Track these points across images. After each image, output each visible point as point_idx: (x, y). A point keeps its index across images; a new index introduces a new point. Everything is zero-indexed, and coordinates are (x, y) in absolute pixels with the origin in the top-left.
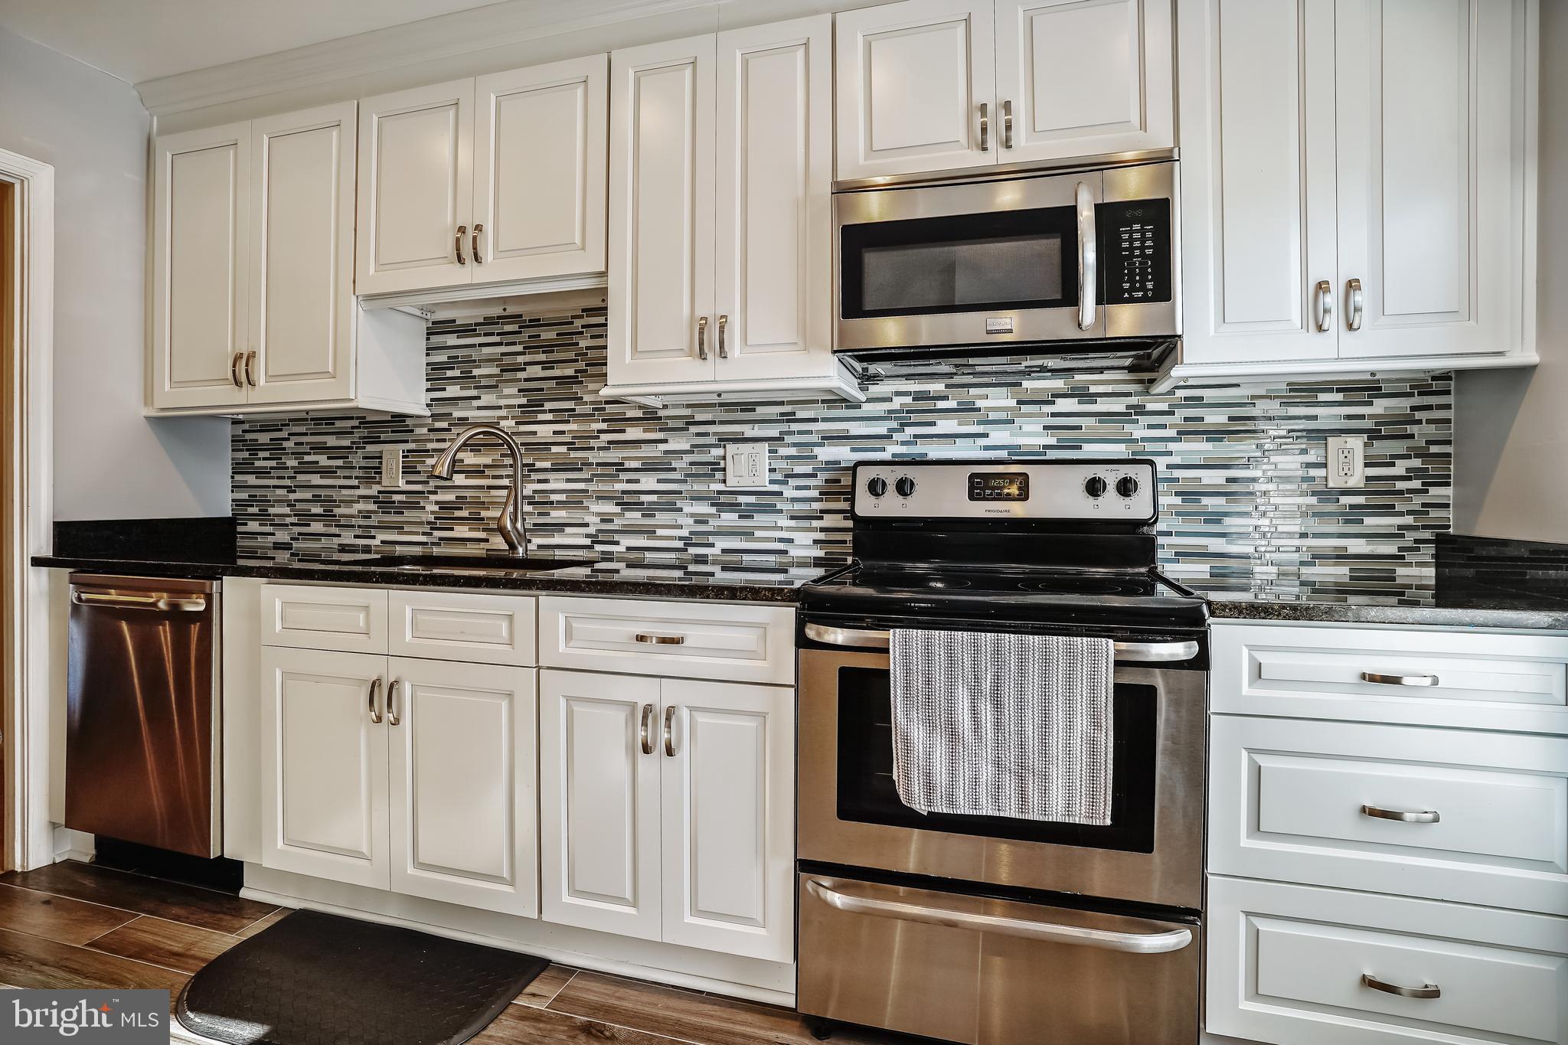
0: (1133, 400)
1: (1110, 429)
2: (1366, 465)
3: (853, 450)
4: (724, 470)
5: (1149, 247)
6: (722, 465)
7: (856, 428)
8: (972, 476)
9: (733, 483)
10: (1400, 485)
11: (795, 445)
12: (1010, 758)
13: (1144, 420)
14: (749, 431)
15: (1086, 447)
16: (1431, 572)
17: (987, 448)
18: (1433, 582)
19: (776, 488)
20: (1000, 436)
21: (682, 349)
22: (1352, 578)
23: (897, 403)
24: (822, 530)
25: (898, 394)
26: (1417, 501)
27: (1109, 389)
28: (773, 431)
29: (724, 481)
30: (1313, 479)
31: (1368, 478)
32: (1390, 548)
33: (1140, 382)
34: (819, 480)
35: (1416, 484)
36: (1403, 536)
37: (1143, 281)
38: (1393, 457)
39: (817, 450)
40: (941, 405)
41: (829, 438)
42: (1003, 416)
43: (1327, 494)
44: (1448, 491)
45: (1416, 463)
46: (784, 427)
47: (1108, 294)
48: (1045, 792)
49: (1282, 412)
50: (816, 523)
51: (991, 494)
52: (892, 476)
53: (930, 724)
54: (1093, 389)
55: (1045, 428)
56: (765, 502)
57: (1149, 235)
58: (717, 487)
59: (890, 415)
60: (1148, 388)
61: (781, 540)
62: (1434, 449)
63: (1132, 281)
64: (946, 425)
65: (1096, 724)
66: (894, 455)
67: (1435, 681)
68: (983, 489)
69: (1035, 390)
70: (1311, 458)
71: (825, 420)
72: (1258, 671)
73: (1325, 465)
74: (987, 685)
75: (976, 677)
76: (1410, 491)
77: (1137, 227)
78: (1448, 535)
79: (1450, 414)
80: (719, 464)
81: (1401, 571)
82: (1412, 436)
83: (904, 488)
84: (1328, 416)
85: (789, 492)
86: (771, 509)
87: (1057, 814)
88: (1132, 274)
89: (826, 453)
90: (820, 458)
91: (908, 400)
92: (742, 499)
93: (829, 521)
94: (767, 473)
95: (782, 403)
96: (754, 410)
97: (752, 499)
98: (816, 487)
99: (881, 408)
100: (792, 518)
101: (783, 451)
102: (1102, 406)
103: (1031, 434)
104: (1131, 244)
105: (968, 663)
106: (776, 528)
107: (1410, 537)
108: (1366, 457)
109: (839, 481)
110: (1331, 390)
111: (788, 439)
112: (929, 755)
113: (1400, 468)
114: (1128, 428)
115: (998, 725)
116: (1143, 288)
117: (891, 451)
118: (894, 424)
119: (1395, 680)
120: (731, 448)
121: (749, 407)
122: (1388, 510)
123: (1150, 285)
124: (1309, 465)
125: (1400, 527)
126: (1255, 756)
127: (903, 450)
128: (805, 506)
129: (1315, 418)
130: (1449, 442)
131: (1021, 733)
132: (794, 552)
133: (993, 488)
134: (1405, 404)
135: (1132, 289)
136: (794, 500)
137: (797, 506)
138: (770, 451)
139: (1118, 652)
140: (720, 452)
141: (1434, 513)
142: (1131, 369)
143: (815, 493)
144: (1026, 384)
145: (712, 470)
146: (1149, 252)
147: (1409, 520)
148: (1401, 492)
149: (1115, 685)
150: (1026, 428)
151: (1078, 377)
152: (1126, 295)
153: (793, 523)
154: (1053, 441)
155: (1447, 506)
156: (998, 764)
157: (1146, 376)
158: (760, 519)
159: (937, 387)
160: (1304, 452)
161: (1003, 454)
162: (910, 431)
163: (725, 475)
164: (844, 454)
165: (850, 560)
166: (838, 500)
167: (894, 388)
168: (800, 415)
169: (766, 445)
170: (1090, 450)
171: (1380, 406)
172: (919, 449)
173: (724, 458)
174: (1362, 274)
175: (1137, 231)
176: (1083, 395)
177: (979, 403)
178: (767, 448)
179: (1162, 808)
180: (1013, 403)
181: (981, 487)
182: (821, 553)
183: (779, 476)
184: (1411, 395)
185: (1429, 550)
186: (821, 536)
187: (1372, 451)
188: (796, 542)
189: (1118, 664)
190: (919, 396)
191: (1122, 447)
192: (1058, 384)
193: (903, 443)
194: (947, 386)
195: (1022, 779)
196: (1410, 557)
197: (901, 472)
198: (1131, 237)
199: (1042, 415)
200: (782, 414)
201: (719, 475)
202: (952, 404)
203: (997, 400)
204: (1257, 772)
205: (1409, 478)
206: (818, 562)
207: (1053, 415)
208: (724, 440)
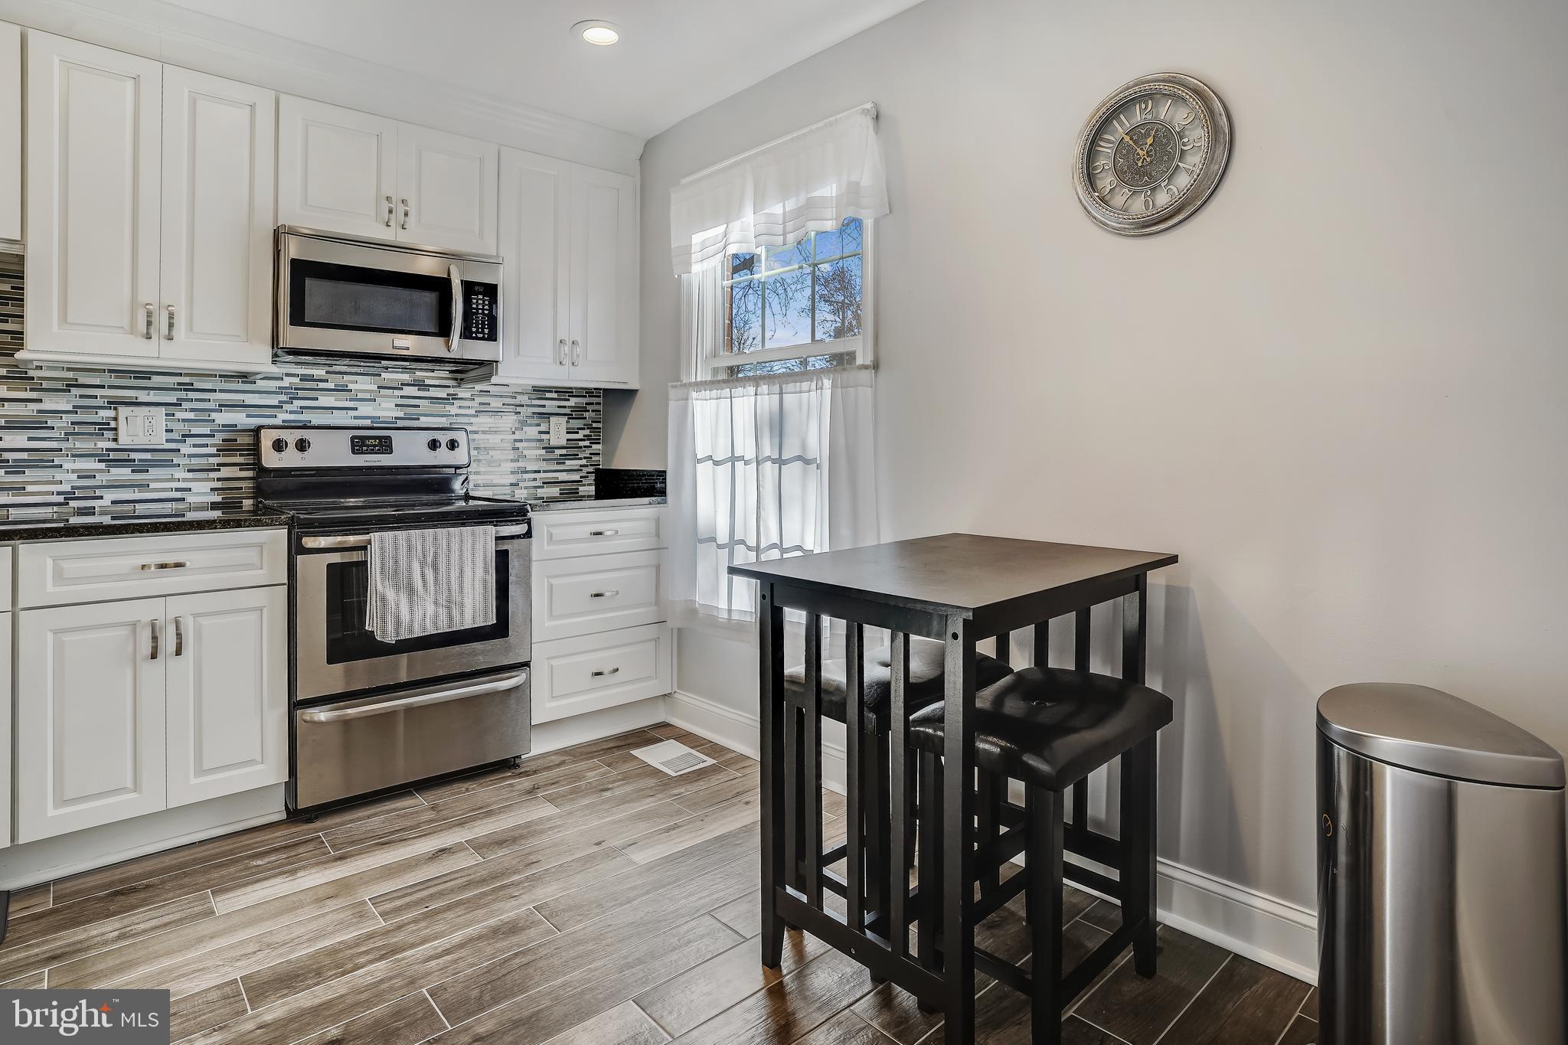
0: (451, 391)
1: (438, 408)
2: (568, 433)
3: (248, 416)
4: (115, 429)
5: (487, 310)
6: (113, 424)
7: (251, 399)
8: (353, 438)
9: (124, 440)
10: (581, 444)
11: (192, 410)
12: (443, 600)
13: (457, 403)
14: (143, 396)
15: (422, 419)
16: (593, 488)
17: (356, 418)
18: (594, 494)
19: (173, 446)
20: (365, 409)
21: (122, 327)
22: (561, 494)
23: (287, 382)
24: (219, 480)
25: (287, 375)
26: (588, 451)
27: (437, 382)
28: (171, 398)
29: (115, 440)
30: (543, 440)
31: (568, 440)
32: (576, 477)
33: (456, 379)
34: (218, 439)
35: (587, 443)
36: (581, 470)
37: (483, 328)
38: (578, 429)
39: (214, 415)
40: (322, 385)
41: (223, 406)
42: (367, 396)
43: (550, 449)
44: (599, 447)
45: (587, 432)
46: (182, 395)
47: (467, 334)
48: (462, 614)
49: (529, 402)
50: (213, 475)
51: (367, 450)
52: (291, 437)
53: (397, 588)
54: (427, 382)
55: (396, 405)
56: (161, 458)
57: (487, 303)
58: (104, 445)
59: (281, 390)
60: (459, 384)
61: (177, 490)
62: (594, 425)
63: (477, 327)
64: (325, 400)
65: (486, 571)
66: (283, 421)
67: (617, 532)
68: (361, 446)
69: (392, 380)
70: (543, 428)
71: (221, 391)
72: (551, 536)
73: (548, 433)
74: (429, 560)
75: (424, 555)
76: (585, 447)
77: (481, 297)
78: (599, 469)
79: (600, 408)
80: (109, 424)
81: (581, 488)
82: (585, 418)
83: (302, 445)
84: (551, 406)
85: (186, 449)
86: (169, 463)
87: (468, 624)
88: (477, 324)
89: (223, 418)
90: (217, 422)
91: (296, 380)
92: (133, 455)
93: (225, 472)
94: (165, 433)
95: (181, 375)
96: (150, 378)
97: (148, 456)
98: (213, 445)
99: (273, 385)
100: (189, 471)
101: (180, 415)
102: (434, 393)
103: (386, 409)
104: (477, 306)
105: (419, 547)
106: (172, 480)
107: (585, 470)
108: (567, 429)
109: (236, 440)
110: (551, 392)
111: (186, 405)
112: (398, 605)
113: (580, 436)
114: (448, 407)
115: (436, 579)
116: (483, 332)
117: (281, 417)
118: (284, 398)
119: (600, 533)
120: (124, 411)
121: (144, 375)
122: (575, 457)
123: (486, 331)
124: (540, 432)
125: (581, 466)
126: (550, 580)
127: (292, 417)
128: (203, 461)
129: (544, 406)
130: (600, 422)
131: (449, 583)
132: (191, 499)
133: (368, 446)
134: (584, 401)
135: (477, 332)
136: (190, 456)
137: (194, 461)
138: (167, 415)
139: (497, 532)
140: (111, 413)
141: (595, 458)
142: (451, 372)
143: (213, 450)
144: (384, 375)
145: (99, 429)
146: (486, 312)
147: (584, 462)
148: (581, 447)
149: (496, 551)
150: (384, 405)
151: (418, 373)
152: (474, 335)
153: (190, 475)
154: (401, 414)
155: (599, 454)
156: (436, 603)
157: (459, 376)
158: (154, 472)
159: (319, 372)
160: (539, 425)
161: (368, 423)
162: (298, 403)
163: (117, 435)
164: (240, 419)
165: (248, 503)
166: (236, 455)
167: (285, 371)
168: (197, 385)
169: (163, 410)
170: (424, 421)
171: (573, 402)
172: (304, 417)
173: (116, 419)
174: (578, 339)
175: (480, 299)
176: (421, 385)
177: (350, 386)
178: (164, 412)
179: (512, 612)
180: (375, 387)
181: (359, 445)
182: (218, 499)
183: (175, 436)
184: (585, 396)
185: (592, 477)
186: (219, 485)
187: (570, 426)
188: (193, 491)
189: (498, 538)
190: (304, 378)
191: (444, 419)
192: (406, 377)
193: (291, 412)
194: (327, 372)
195: (449, 608)
196: (585, 482)
197: (299, 434)
198: (477, 302)
199: (394, 397)
200: (179, 384)
201: (108, 434)
202: (331, 385)
203: (363, 384)
204: (551, 586)
205: (584, 440)
206: (214, 506)
207: (402, 397)
208: (114, 404)
